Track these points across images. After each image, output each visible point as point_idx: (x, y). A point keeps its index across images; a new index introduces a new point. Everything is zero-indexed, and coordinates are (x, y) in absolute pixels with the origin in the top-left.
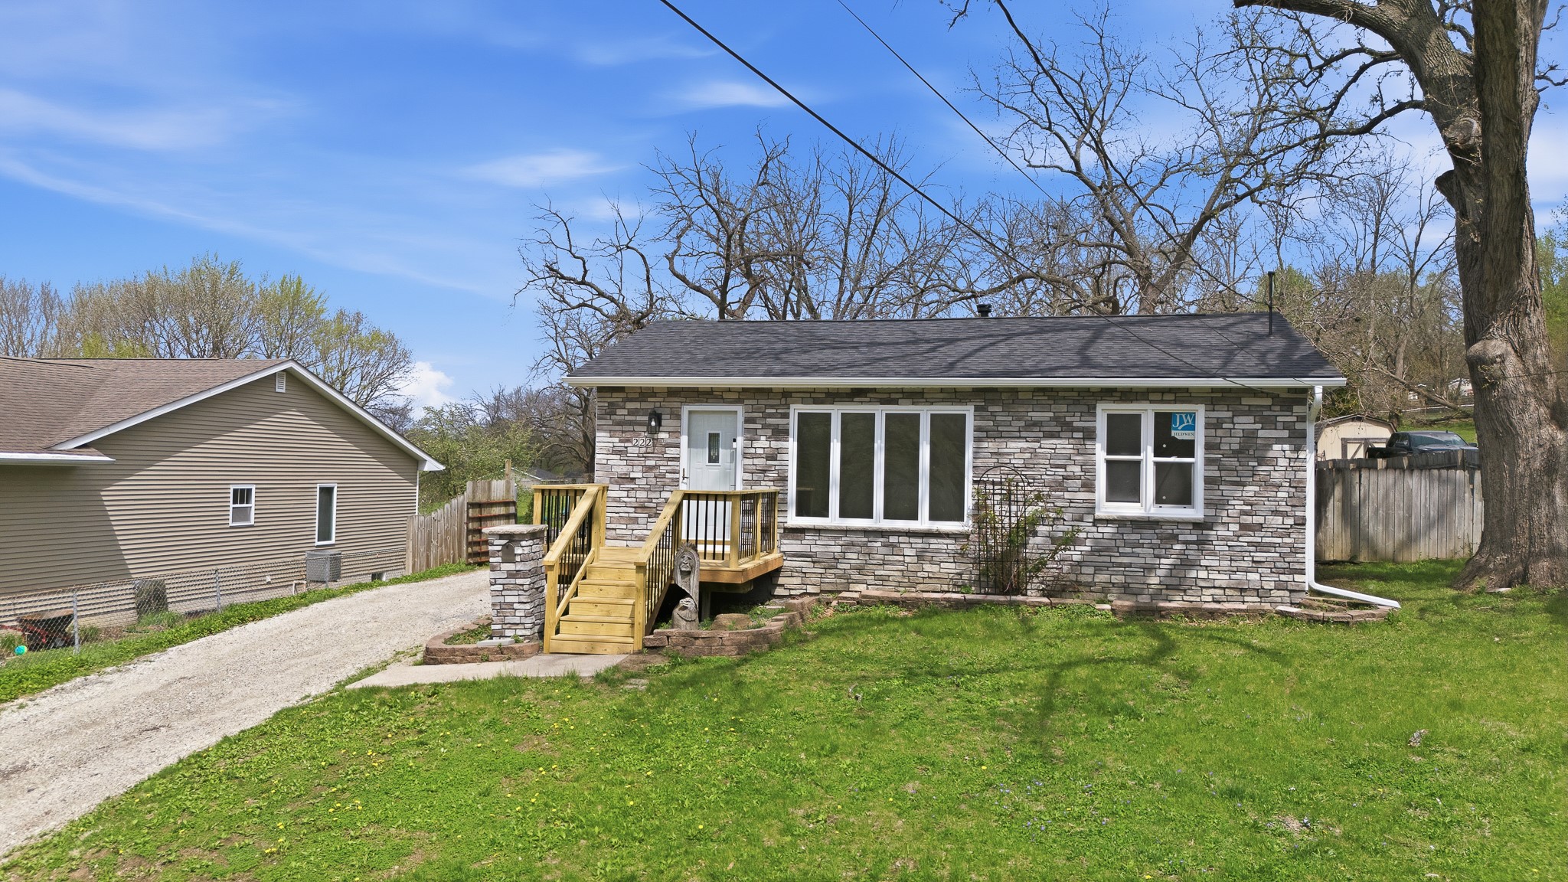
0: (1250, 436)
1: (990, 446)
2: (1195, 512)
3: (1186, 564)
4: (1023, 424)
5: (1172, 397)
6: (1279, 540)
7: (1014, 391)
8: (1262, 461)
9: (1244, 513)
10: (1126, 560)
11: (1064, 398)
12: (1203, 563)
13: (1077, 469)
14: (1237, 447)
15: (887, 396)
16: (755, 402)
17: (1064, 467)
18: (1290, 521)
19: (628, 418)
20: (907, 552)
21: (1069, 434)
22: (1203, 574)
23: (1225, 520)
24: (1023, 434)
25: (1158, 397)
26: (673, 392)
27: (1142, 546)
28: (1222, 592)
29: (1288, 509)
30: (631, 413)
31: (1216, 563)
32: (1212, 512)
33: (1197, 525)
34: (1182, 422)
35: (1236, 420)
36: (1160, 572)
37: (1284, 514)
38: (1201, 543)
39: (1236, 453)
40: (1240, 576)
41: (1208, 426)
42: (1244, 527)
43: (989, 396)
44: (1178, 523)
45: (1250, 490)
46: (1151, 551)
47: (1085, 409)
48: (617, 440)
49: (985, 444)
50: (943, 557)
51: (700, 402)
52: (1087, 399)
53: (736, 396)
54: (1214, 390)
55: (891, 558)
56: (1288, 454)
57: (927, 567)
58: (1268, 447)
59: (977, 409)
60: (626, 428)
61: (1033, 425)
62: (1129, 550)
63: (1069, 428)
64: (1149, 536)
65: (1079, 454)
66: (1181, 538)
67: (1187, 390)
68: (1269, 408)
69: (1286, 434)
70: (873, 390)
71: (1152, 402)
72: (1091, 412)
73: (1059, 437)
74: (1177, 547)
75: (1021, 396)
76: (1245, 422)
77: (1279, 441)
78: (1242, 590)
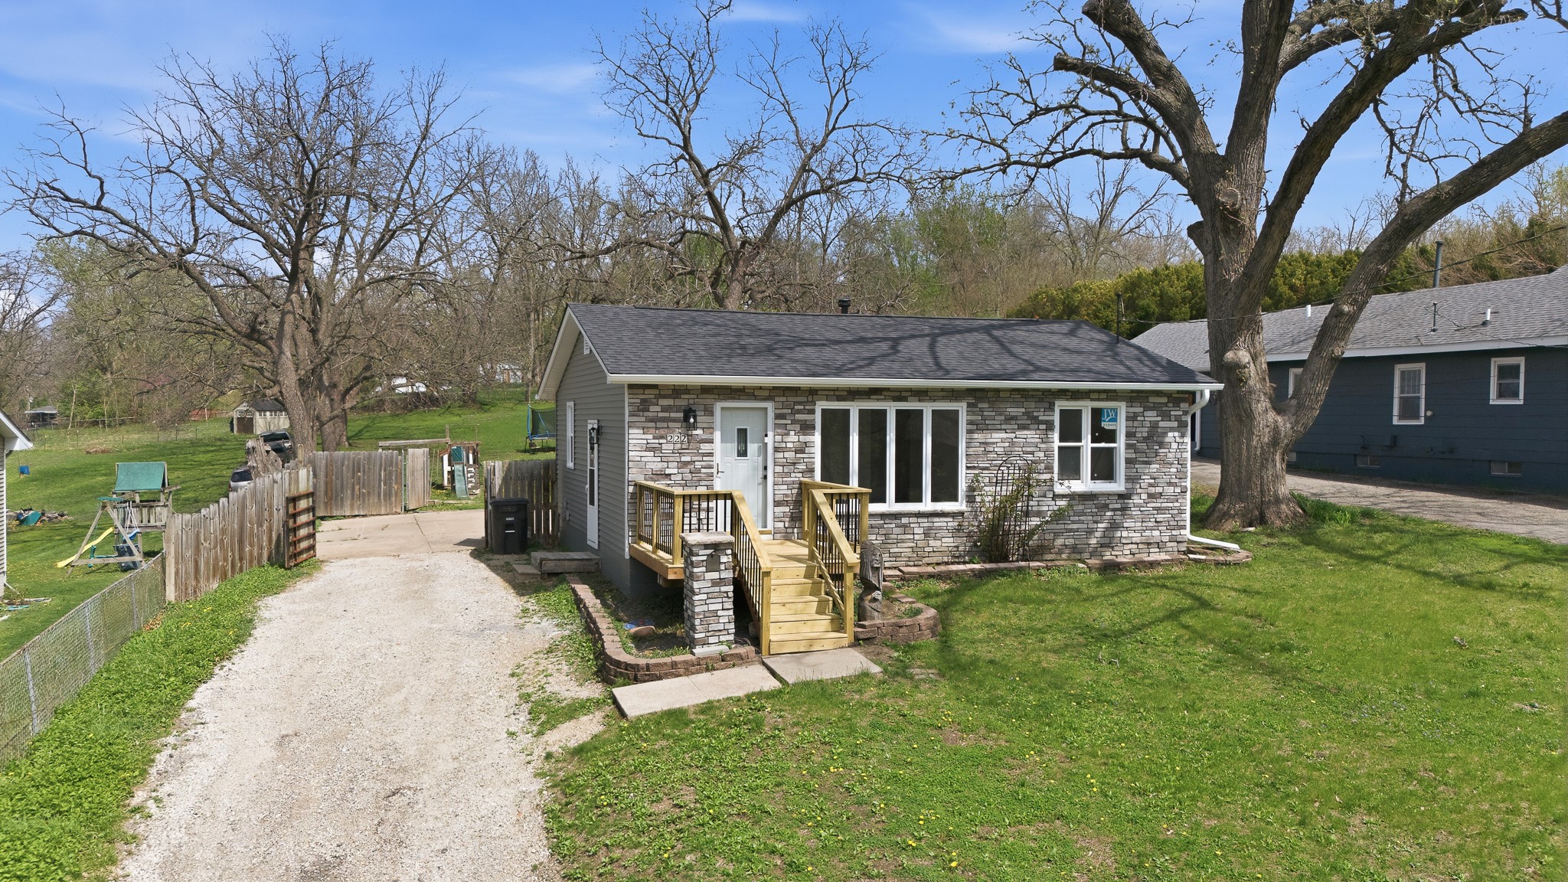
0: (1154, 426)
1: (978, 437)
2: (1118, 486)
3: (1114, 526)
4: (1003, 418)
5: (1104, 396)
6: (1171, 505)
7: (997, 391)
8: (1161, 445)
9: (1151, 485)
10: (1075, 526)
11: (1033, 397)
12: (1126, 525)
13: (1041, 454)
14: (1145, 435)
15: (899, 395)
16: (784, 399)
17: (1032, 453)
18: (1178, 490)
19: (661, 415)
20: (917, 531)
21: (1036, 426)
22: (1125, 534)
23: (1139, 491)
24: (1003, 427)
25: (1096, 396)
26: (706, 390)
27: (1084, 514)
28: (1135, 546)
29: (1177, 481)
30: (664, 409)
31: (1133, 525)
32: (1130, 486)
33: (1121, 496)
34: (1108, 416)
35: (1146, 414)
36: (1098, 534)
37: (1175, 485)
38: (1124, 509)
39: (1146, 439)
40: (1148, 533)
41: (1128, 419)
42: (1150, 496)
43: (978, 394)
44: (1108, 495)
45: (1154, 467)
46: (1091, 518)
47: (1047, 405)
48: (651, 437)
49: (976, 436)
50: (944, 533)
51: (733, 399)
52: (1048, 397)
53: (766, 393)
54: (1132, 391)
55: (903, 537)
56: (1178, 440)
57: (932, 543)
58: (1165, 434)
59: (969, 405)
60: (659, 425)
61: (1010, 419)
62: (1076, 518)
63: (1036, 421)
64: (1090, 507)
65: (1043, 442)
66: (1111, 506)
67: (1115, 391)
68: (1166, 405)
69: (1175, 424)
70: (888, 389)
71: (1092, 400)
72: (1051, 408)
73: (1029, 429)
74: (1109, 514)
75: (1002, 394)
76: (1151, 416)
77: (1172, 429)
78: (1149, 544)
